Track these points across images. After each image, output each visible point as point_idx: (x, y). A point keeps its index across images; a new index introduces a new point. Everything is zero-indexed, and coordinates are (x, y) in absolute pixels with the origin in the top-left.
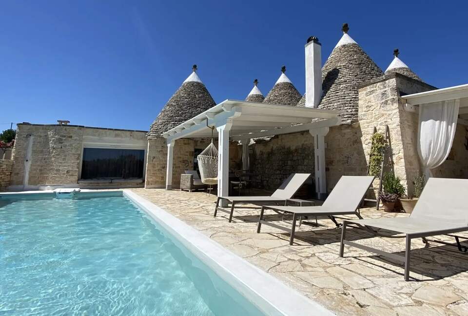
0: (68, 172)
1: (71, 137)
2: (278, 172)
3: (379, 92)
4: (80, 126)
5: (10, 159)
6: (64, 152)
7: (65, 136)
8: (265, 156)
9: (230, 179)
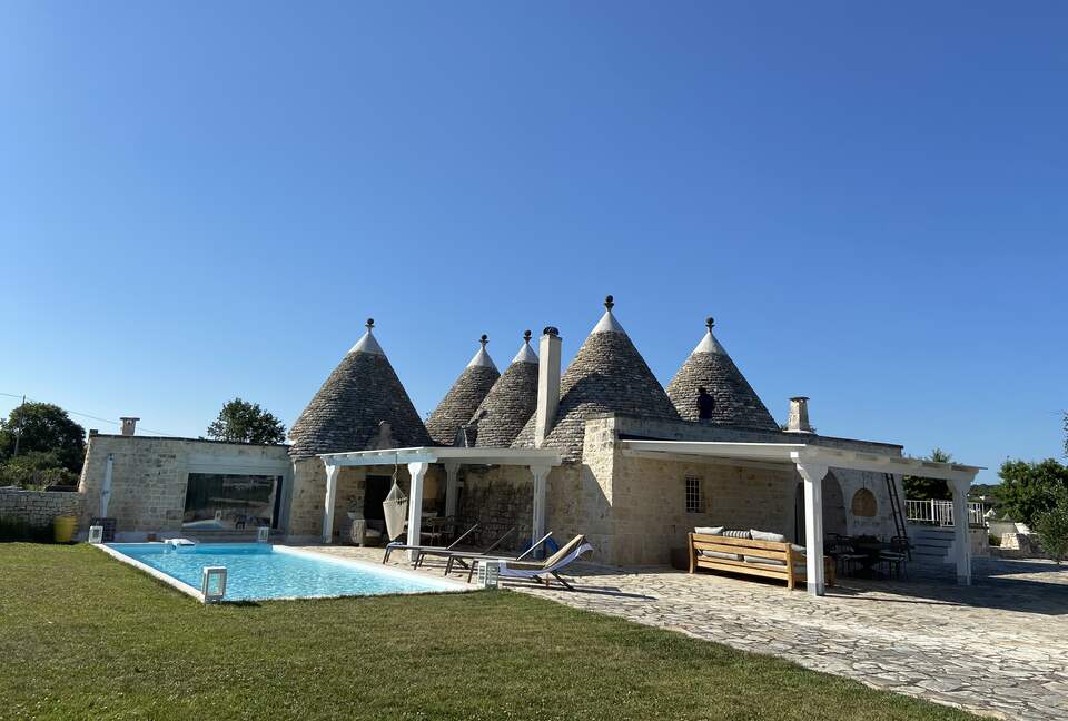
0: (168, 512)
1: (174, 457)
2: (495, 520)
3: (601, 430)
4: (188, 439)
5: (76, 490)
6: (162, 481)
7: (164, 456)
8: (479, 494)
9: (422, 529)
